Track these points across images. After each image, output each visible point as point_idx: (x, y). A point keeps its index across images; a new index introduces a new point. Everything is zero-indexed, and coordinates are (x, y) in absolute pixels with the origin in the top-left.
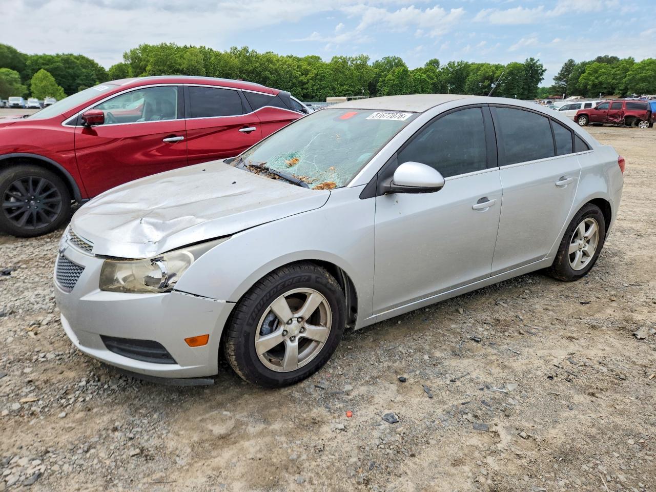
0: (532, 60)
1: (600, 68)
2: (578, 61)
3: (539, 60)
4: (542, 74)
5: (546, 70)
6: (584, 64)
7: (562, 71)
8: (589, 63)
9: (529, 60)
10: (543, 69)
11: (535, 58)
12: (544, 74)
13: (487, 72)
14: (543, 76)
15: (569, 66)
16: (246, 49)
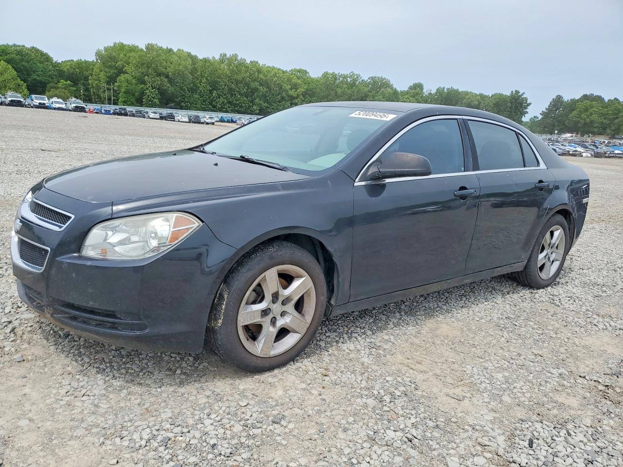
0: (517, 92)
1: (592, 107)
2: (567, 98)
3: (524, 93)
4: (526, 108)
5: (530, 104)
6: (574, 102)
7: (549, 106)
8: (578, 101)
9: (514, 93)
10: (528, 102)
11: (520, 91)
12: (528, 107)
13: (472, 101)
14: (527, 110)
15: (557, 102)
16: (236, 56)
